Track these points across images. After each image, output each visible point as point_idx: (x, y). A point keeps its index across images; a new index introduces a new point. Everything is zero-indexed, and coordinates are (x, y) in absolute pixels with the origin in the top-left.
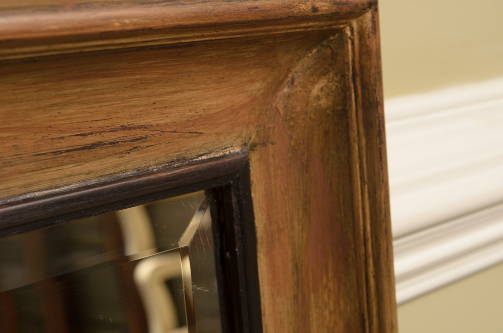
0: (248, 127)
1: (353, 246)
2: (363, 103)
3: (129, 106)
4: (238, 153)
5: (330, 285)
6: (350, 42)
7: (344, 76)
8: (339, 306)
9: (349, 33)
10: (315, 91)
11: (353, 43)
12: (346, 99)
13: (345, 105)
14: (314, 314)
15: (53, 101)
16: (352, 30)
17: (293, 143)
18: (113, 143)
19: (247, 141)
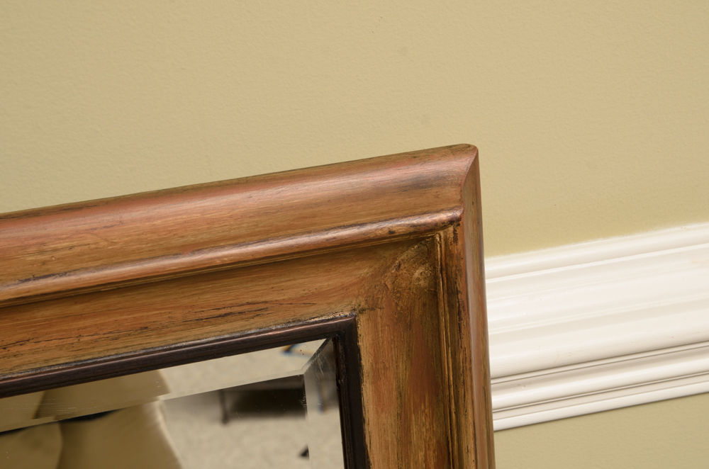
0: (357, 298)
1: (441, 388)
2: (448, 290)
3: (252, 291)
4: (346, 316)
5: (427, 411)
6: (439, 245)
7: (435, 268)
8: (433, 427)
9: (438, 239)
10: (417, 274)
11: (441, 247)
12: (436, 284)
13: (436, 288)
14: (414, 429)
15: (194, 293)
16: (440, 237)
17: (399, 308)
18: (240, 313)
19: (356, 307)
